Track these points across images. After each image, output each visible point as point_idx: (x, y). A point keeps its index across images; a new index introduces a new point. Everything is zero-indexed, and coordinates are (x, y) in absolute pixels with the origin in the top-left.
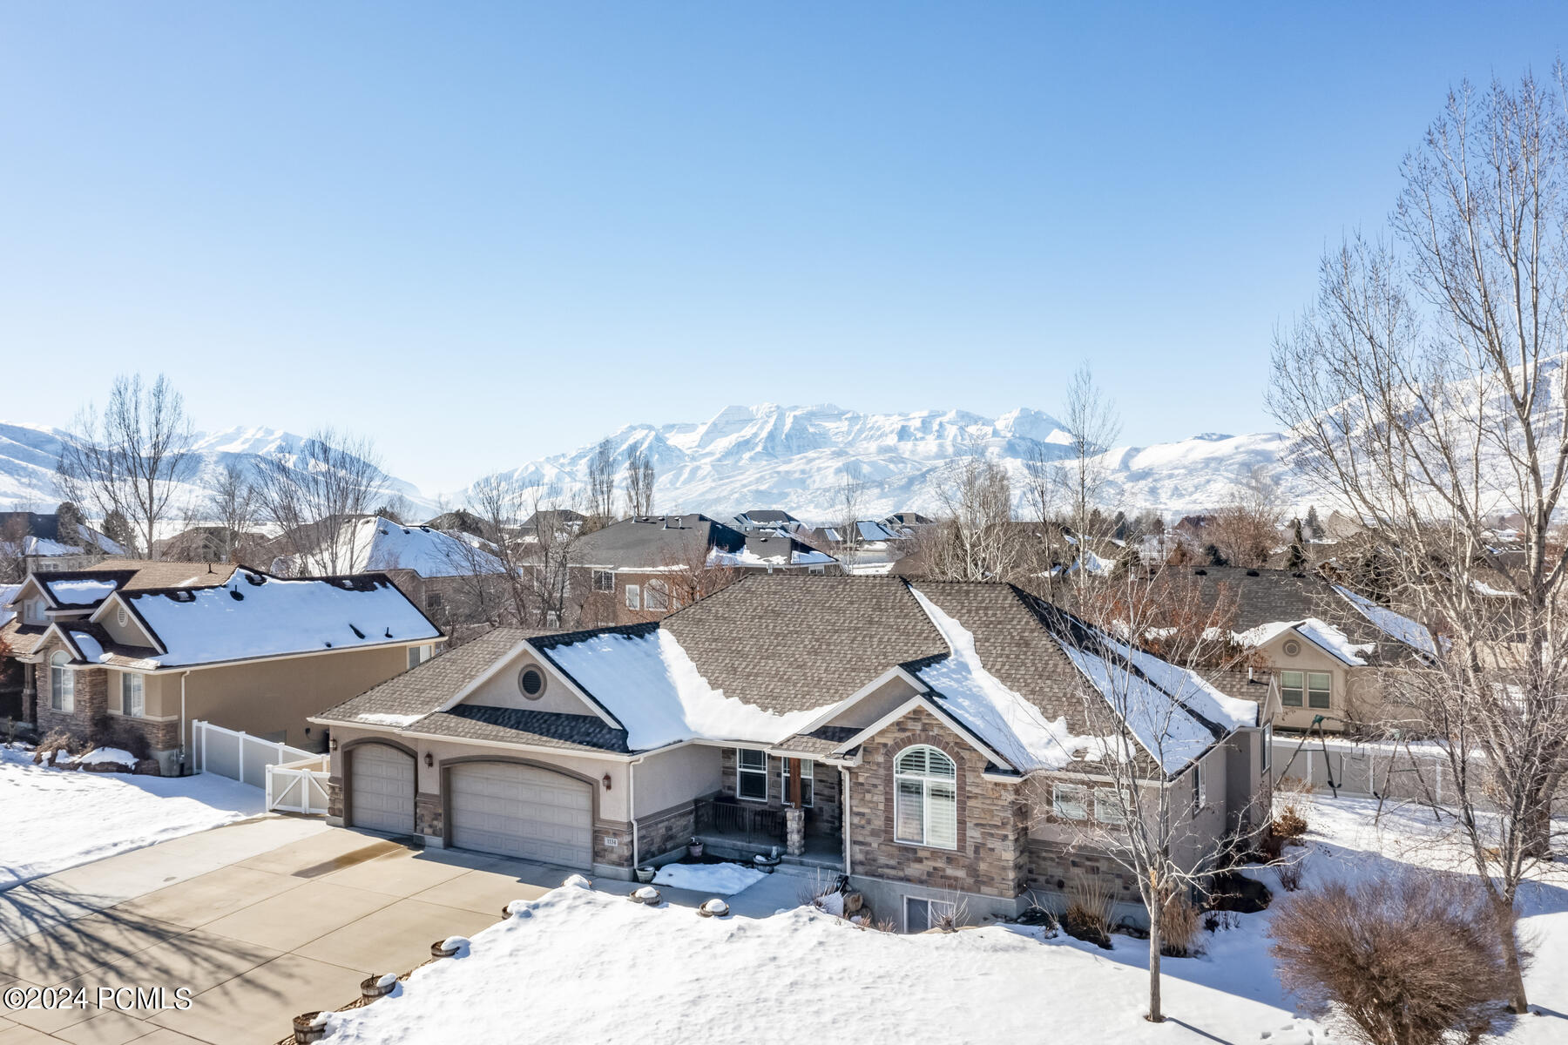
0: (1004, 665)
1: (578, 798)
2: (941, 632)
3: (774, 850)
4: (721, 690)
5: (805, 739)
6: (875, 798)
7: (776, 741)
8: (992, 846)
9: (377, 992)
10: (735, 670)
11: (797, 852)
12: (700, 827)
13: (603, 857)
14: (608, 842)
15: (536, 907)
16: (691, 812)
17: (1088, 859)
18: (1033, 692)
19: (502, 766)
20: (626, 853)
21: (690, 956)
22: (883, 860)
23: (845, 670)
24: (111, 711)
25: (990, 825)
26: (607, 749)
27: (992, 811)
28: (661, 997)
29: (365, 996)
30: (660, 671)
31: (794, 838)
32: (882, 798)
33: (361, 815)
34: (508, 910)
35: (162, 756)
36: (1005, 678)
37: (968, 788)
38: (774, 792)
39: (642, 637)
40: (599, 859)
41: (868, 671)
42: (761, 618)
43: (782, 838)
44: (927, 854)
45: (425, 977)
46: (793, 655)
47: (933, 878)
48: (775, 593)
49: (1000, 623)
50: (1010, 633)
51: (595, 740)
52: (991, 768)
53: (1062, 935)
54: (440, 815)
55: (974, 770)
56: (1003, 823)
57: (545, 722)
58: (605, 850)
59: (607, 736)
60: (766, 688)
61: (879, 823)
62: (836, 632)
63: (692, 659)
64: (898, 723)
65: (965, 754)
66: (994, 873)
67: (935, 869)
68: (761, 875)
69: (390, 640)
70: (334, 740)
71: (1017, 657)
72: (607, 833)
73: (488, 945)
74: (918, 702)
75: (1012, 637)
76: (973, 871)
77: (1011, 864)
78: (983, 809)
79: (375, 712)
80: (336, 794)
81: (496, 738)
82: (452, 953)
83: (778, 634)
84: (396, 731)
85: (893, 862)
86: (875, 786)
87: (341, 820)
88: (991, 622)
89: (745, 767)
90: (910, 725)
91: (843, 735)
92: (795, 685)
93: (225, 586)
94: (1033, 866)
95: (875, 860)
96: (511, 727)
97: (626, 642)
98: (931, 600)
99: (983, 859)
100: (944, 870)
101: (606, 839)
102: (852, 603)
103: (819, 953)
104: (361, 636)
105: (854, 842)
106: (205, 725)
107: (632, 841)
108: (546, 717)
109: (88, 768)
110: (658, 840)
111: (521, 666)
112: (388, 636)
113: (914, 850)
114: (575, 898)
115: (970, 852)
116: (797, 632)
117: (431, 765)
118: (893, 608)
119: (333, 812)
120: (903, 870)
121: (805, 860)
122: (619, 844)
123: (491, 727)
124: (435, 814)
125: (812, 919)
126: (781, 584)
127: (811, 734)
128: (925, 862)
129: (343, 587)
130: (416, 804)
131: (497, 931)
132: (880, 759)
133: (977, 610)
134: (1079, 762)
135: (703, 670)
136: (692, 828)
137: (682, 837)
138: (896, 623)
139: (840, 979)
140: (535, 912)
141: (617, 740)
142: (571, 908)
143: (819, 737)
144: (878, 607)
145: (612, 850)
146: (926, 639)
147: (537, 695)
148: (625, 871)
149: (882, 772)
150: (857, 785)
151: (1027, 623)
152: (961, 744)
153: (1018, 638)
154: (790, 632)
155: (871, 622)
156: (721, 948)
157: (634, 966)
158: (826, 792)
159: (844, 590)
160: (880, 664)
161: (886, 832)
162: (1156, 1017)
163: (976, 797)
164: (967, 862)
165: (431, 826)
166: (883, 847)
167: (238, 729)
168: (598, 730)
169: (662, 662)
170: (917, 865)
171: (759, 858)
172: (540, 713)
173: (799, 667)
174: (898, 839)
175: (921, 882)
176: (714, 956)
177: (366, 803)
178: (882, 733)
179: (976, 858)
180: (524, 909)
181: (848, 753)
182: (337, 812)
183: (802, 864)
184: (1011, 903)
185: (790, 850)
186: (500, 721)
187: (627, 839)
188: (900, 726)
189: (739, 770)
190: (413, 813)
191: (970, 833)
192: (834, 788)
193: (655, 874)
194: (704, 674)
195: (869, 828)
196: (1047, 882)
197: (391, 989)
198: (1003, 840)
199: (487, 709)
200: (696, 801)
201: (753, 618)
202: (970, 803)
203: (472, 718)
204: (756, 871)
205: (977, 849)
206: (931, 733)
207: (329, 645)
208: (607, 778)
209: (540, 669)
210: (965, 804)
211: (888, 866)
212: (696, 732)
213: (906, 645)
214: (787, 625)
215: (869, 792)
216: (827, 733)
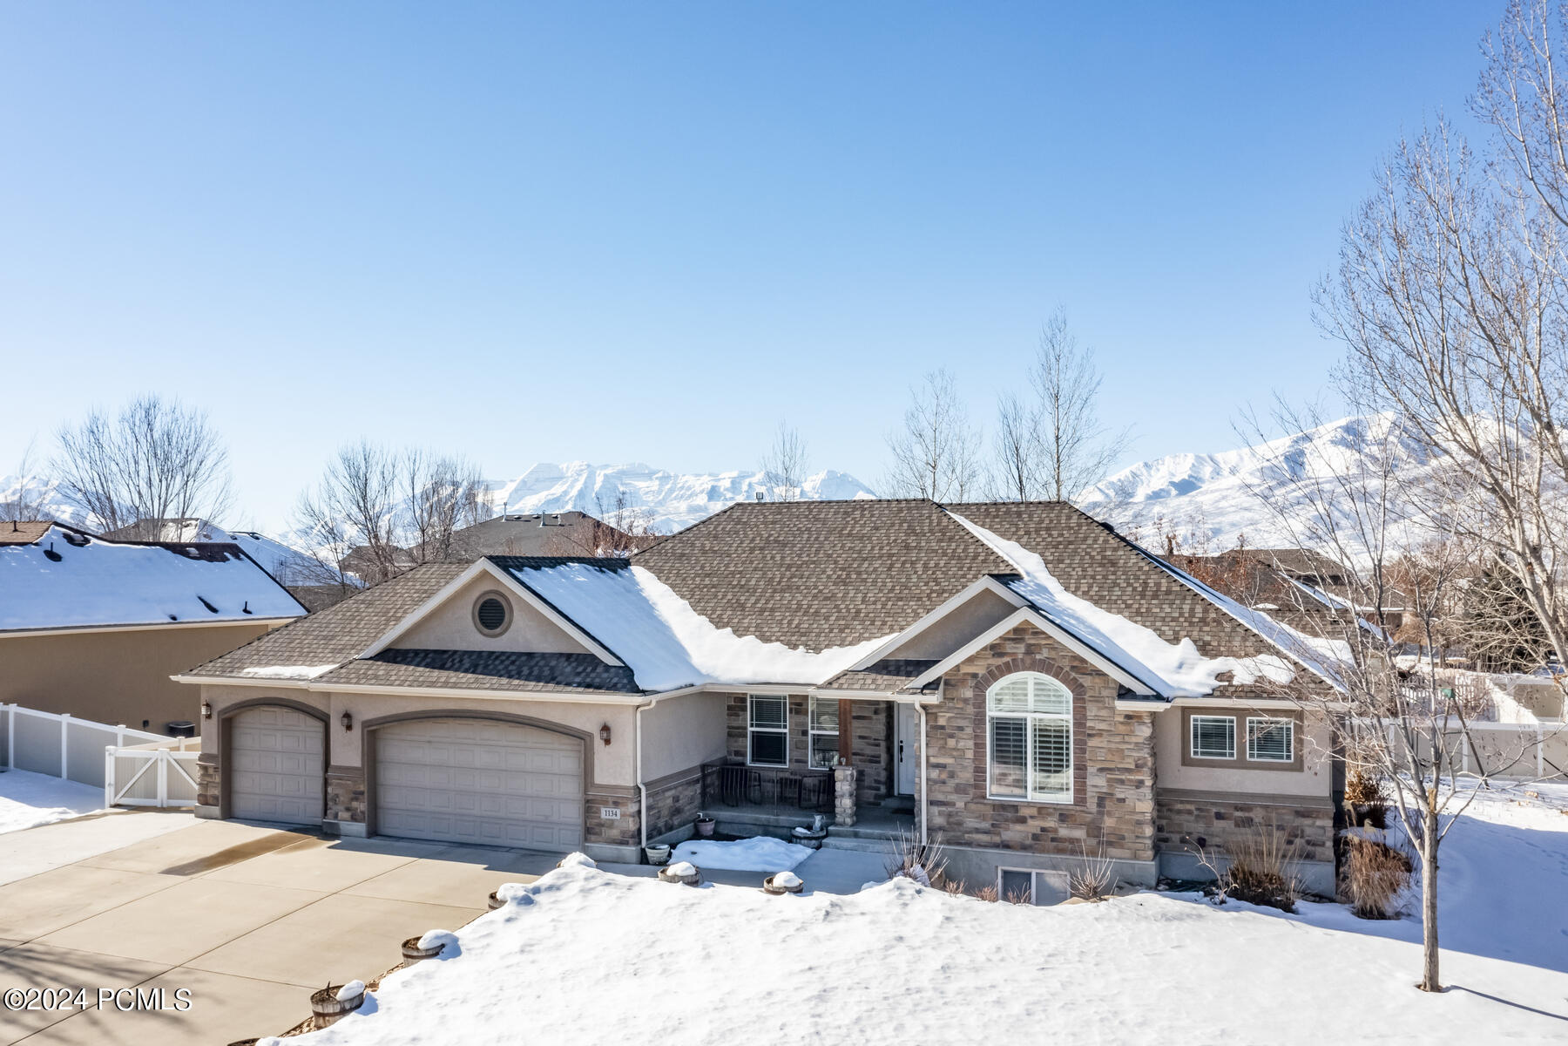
0: (1090, 587)
1: (561, 760)
2: (1000, 554)
3: (818, 820)
4: (729, 629)
5: (861, 676)
6: (961, 744)
7: (821, 681)
8: (1122, 796)
9: (337, 1008)
10: (743, 607)
11: (848, 821)
12: (706, 801)
13: (599, 834)
14: (605, 813)
15: (537, 891)
16: (697, 781)
17: (1237, 808)
18: (1138, 613)
19: (452, 723)
20: (632, 827)
21: (784, 941)
22: (971, 823)
23: (889, 599)
25: (1119, 769)
26: (608, 689)
27: (1122, 750)
28: (770, 994)
29: (318, 1015)
30: (646, 609)
31: (845, 804)
32: (971, 744)
33: (242, 804)
34: (499, 896)
36: (1099, 601)
37: (1089, 724)
38: (797, 755)
39: (615, 572)
40: (593, 837)
41: (920, 599)
42: (762, 549)
43: (828, 808)
44: (1034, 811)
45: (405, 984)
46: (816, 587)
47: (1042, 842)
48: (773, 523)
49: (1071, 543)
50: (1087, 553)
51: (588, 680)
52: (1125, 693)
53: (1232, 901)
54: (362, 793)
55: (1098, 699)
56: (1137, 766)
57: (513, 663)
58: (603, 825)
59: (605, 675)
60: (790, 623)
61: (966, 776)
62: (865, 559)
63: (683, 597)
64: (992, 647)
65: (1086, 681)
66: (1125, 829)
67: (1043, 830)
68: (809, 851)
69: (249, 616)
70: (208, 705)
71: (1105, 577)
72: (605, 803)
73: (485, 941)
74: (1023, 615)
75: (1092, 558)
76: (1095, 830)
77: (1148, 817)
78: (1110, 750)
79: (267, 664)
80: (211, 776)
81: (446, 685)
82: (435, 952)
83: (789, 567)
84: (302, 685)
85: (986, 825)
86: (961, 729)
87: (216, 810)
88: (1060, 543)
89: (757, 726)
90: (1009, 647)
91: (910, 669)
92: (827, 619)
93: (36, 544)
94: (1164, 822)
95: (960, 824)
96: (466, 671)
97: (598, 574)
98: (976, 523)
99: (1109, 814)
100: (1055, 830)
101: (603, 810)
102: (877, 529)
103: (951, 931)
104: (214, 610)
105: (931, 803)
106: (13, 708)
107: (639, 812)
108: (513, 658)
110: (665, 812)
111: (476, 594)
112: (246, 611)
113: (1015, 808)
114: (586, 879)
115: (1092, 805)
116: (814, 562)
117: (349, 727)
118: (931, 531)
119: (204, 800)
120: (999, 834)
121: (862, 830)
122: (623, 815)
123: (436, 673)
124: (355, 793)
125: (919, 892)
126: (780, 513)
127: (867, 669)
128: (1030, 822)
129: (187, 555)
130: (326, 783)
131: (492, 922)
132: (969, 693)
133: (1037, 531)
134: (1225, 685)
135: (699, 606)
136: (698, 801)
137: (690, 811)
138: (942, 548)
139: (1002, 960)
140: (536, 898)
141: (623, 679)
142: (585, 892)
143: (879, 672)
144: (911, 531)
145: (611, 824)
146: (984, 561)
147: (498, 630)
148: (630, 851)
149: (970, 709)
150: (935, 730)
151: (1106, 541)
152: (1080, 666)
153: (1099, 557)
154: (805, 563)
155: (907, 547)
156: (822, 929)
157: (708, 956)
158: (869, 750)
159: (862, 516)
160: (932, 591)
161: (976, 787)
162: (1432, 984)
163: (1101, 735)
164: (1089, 818)
165: (348, 809)
166: (973, 806)
167: (60, 712)
168: (589, 669)
169: (645, 600)
170: (1019, 827)
171: (800, 831)
172: (503, 653)
173: (826, 599)
174: (991, 795)
175: (1024, 848)
176: (817, 939)
177: (249, 786)
178: (970, 660)
179: (1101, 813)
180: (522, 893)
181: (927, 686)
182: (210, 801)
183: (856, 835)
184: (1148, 865)
185: (839, 819)
186: (449, 664)
187: (633, 808)
188: (995, 649)
189: (750, 729)
190: (320, 795)
191: (1090, 781)
192: (878, 745)
193: (670, 855)
194: (702, 612)
195: (952, 783)
196: (1183, 841)
197: (358, 1003)
198: (1137, 787)
199: (427, 652)
200: (703, 767)
201: (752, 550)
202: (1092, 743)
203: (409, 664)
204: (800, 847)
205: (1101, 801)
206: (1038, 657)
207: (174, 618)
208: (606, 728)
209: (502, 595)
210: (1085, 744)
211: (977, 831)
212: (708, 676)
213: (961, 569)
214: (799, 556)
215: (952, 736)
216: (885, 667)
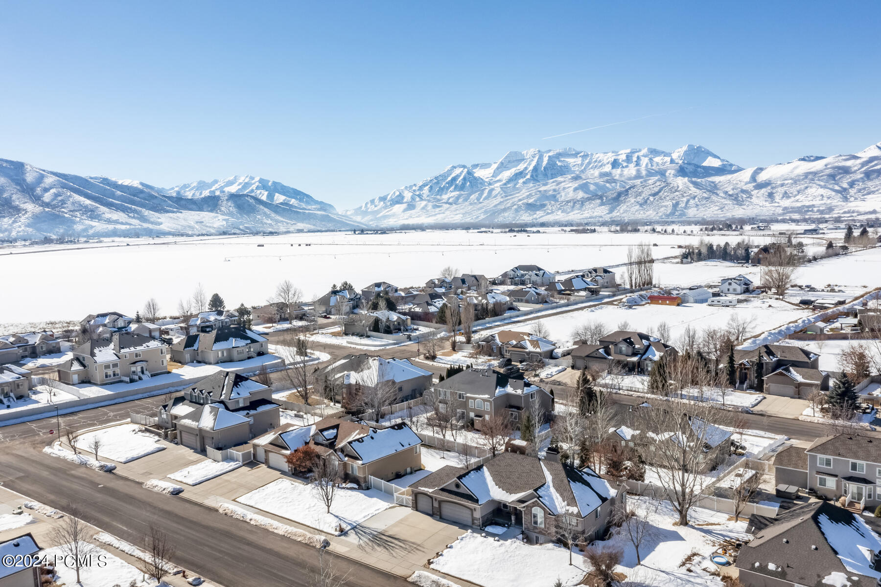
0: (557, 486)
2: (546, 477)
3: (509, 524)
4: (498, 486)
5: (516, 502)
6: (528, 517)
7: (510, 502)
8: (551, 528)
10: (501, 481)
11: (514, 525)
15: (464, 536)
16: (492, 513)
18: (562, 494)
19: (453, 504)
20: (479, 524)
22: (530, 529)
24: (348, 472)
25: (550, 524)
27: (551, 521)
30: (484, 480)
32: (530, 517)
33: (419, 509)
35: (363, 485)
36: (557, 490)
37: (546, 517)
38: (510, 508)
39: (480, 470)
40: (474, 526)
43: (511, 522)
44: (539, 528)
45: (447, 552)
51: (471, 501)
52: (550, 514)
53: (560, 546)
54: (438, 511)
55: (547, 513)
56: (552, 524)
57: (461, 495)
59: (474, 499)
60: (508, 487)
61: (530, 521)
62: (523, 473)
63: (491, 476)
66: (551, 533)
67: (540, 531)
68: (506, 530)
69: (410, 446)
71: (560, 484)
72: (475, 520)
73: (456, 546)
74: (536, 499)
75: (560, 479)
76: (547, 533)
77: (554, 532)
78: (549, 521)
80: (413, 503)
82: (450, 548)
84: (428, 492)
85: (532, 529)
86: (529, 514)
87: (414, 509)
88: (557, 474)
90: (535, 503)
91: (524, 502)
92: (514, 487)
96: (455, 495)
97: (476, 473)
100: (542, 532)
102: (527, 464)
104: (403, 446)
105: (525, 524)
106: (372, 477)
109: (348, 489)
110: (485, 521)
111: (455, 482)
113: (536, 527)
114: (471, 535)
116: (515, 472)
117: (436, 501)
118: (536, 467)
119: (412, 507)
120: (534, 531)
121: (515, 527)
123: (449, 494)
125: (516, 542)
126: (512, 456)
129: (395, 429)
130: (433, 508)
131: (457, 543)
132: (530, 509)
133: (554, 470)
134: (567, 513)
135: (494, 479)
136: (492, 516)
137: (490, 518)
138: (536, 472)
140: (464, 538)
141: (477, 501)
143: (519, 502)
144: (533, 467)
145: (476, 523)
146: (542, 478)
147: (459, 489)
148: (479, 528)
149: (530, 511)
150: (525, 513)
151: (564, 474)
155: (531, 471)
159: (526, 460)
161: (531, 523)
162: (571, 564)
163: (548, 518)
164: (546, 530)
165: (436, 513)
166: (530, 526)
167: (381, 479)
168: (472, 499)
169: (485, 477)
170: (537, 530)
171: (506, 526)
172: (460, 493)
173: (515, 482)
174: (533, 524)
175: (538, 533)
177: (420, 506)
178: (530, 504)
179: (548, 530)
181: (523, 507)
182: (414, 507)
184: (554, 539)
185: (512, 525)
186: (451, 493)
187: (479, 521)
188: (533, 503)
190: (432, 511)
191: (546, 525)
193: (485, 529)
194: (494, 481)
195: (527, 522)
197: (441, 555)
198: (553, 527)
199: (448, 490)
200: (493, 510)
203: (445, 492)
204: (505, 528)
205: (548, 528)
206: (539, 505)
207: (396, 450)
208: (475, 508)
209: (459, 484)
212: (492, 497)
215: (527, 515)
